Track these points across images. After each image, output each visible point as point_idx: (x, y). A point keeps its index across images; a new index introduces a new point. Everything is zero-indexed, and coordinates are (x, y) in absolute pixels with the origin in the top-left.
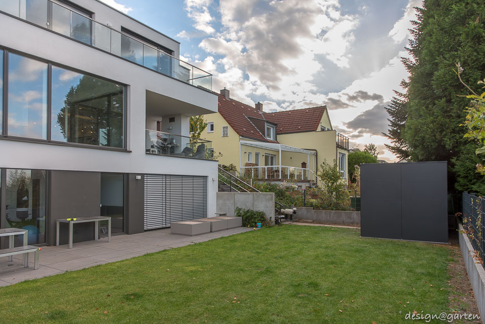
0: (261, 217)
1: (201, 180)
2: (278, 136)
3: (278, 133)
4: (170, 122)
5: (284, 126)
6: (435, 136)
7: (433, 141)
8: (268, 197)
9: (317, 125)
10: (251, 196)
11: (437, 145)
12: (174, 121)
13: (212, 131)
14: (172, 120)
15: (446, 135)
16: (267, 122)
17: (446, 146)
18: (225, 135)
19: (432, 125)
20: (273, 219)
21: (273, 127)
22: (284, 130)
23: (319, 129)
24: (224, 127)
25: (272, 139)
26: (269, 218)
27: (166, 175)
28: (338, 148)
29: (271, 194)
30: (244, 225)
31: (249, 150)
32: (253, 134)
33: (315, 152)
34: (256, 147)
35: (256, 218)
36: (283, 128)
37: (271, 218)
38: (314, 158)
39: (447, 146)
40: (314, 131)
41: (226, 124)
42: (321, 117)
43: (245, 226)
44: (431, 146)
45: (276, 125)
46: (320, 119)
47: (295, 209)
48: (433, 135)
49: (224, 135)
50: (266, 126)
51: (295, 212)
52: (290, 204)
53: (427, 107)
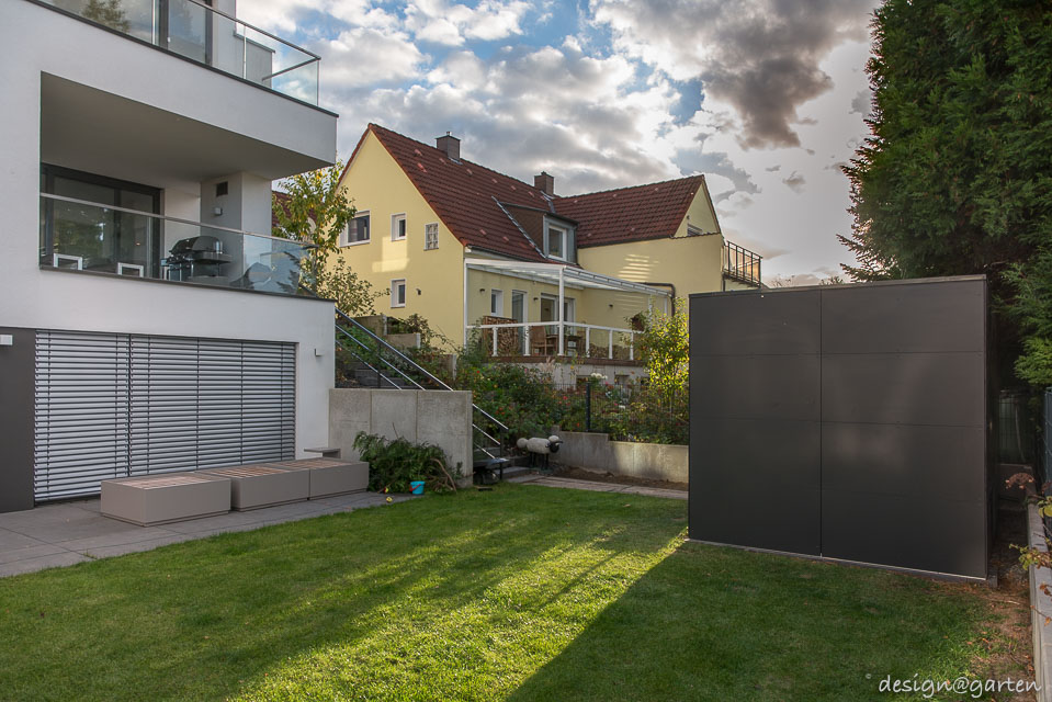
0: (430, 463)
1: (275, 353)
2: (580, 251)
3: (580, 243)
4: (218, 195)
5: (597, 226)
6: (945, 192)
7: (941, 211)
8: (452, 404)
9: (676, 221)
10: (411, 402)
11: (953, 225)
12: (226, 193)
13: (402, 238)
14: (222, 189)
15: (985, 186)
16: (550, 215)
17: (986, 226)
18: (431, 245)
19: (936, 155)
20: (467, 469)
21: (568, 230)
22: (597, 236)
23: (682, 230)
24: (429, 227)
25: (564, 259)
26: (455, 466)
27: (130, 336)
28: (727, 281)
29: (461, 396)
30: (375, 486)
31: (494, 284)
32: (507, 243)
33: (670, 289)
34: (516, 277)
35: (409, 465)
36: (594, 231)
37: (459, 465)
38: (667, 305)
39: (989, 226)
40: (668, 236)
41: (434, 218)
42: (688, 203)
43: (377, 490)
44: (935, 230)
45: (573, 223)
46: (686, 209)
47: (554, 438)
48: (937, 188)
49: (429, 245)
50: (547, 225)
51: (553, 447)
52: (550, 423)
53: (923, 103)
